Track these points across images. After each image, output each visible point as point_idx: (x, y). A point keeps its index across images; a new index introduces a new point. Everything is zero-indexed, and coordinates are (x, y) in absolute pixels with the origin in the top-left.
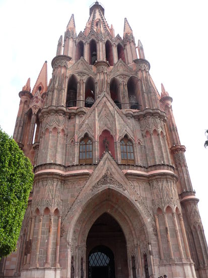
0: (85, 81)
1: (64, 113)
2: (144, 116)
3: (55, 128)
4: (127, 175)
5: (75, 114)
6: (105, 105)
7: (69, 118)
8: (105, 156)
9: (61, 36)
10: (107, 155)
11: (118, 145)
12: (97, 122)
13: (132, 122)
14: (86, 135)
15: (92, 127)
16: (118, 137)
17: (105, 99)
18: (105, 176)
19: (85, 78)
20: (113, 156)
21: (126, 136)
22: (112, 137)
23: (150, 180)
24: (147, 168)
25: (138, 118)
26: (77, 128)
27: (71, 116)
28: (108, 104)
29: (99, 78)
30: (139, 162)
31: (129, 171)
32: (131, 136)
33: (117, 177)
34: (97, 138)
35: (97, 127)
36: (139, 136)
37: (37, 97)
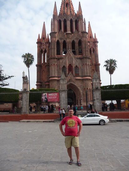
0: (62, 42)
1: (56, 58)
2: (83, 58)
3: (54, 64)
4: (76, 79)
5: (60, 58)
6: (70, 55)
7: (58, 60)
8: (70, 73)
9: (52, 19)
11: (74, 69)
12: (67, 61)
13: (79, 60)
14: (64, 66)
15: (66, 63)
16: (74, 66)
17: (70, 52)
18: (70, 80)
20: (72, 73)
21: (76, 66)
22: (72, 67)
23: (83, 80)
24: (82, 77)
25: (81, 59)
26: (61, 63)
27: (58, 59)
28: (71, 54)
29: (68, 40)
30: (80, 75)
31: (77, 78)
32: (78, 66)
33: (73, 80)
34: (67, 67)
35: (67, 63)
36: (81, 65)
37: (43, 43)
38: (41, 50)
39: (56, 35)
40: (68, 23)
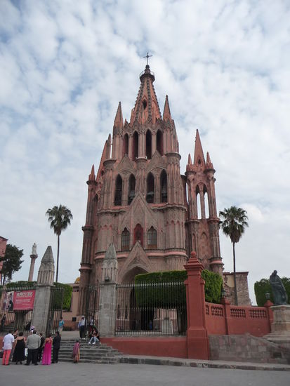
0: (128, 179)
1: (111, 213)
2: (167, 209)
3: (106, 226)
4: (149, 257)
5: (119, 213)
6: (139, 204)
7: (115, 215)
9: (110, 135)
10: (137, 243)
11: (146, 235)
12: (132, 219)
13: (158, 215)
14: (126, 229)
15: (129, 223)
16: (146, 228)
17: (139, 198)
18: (135, 259)
19: (128, 176)
20: (142, 244)
21: (152, 227)
22: (142, 229)
23: (165, 258)
24: (164, 250)
25: (163, 211)
26: (120, 223)
27: (116, 214)
28: (141, 202)
29: (138, 174)
30: (160, 246)
32: (155, 227)
33: (143, 258)
34: (132, 232)
35: (132, 223)
36: (162, 225)
38: (94, 196)
39: (115, 166)
40: (142, 139)
